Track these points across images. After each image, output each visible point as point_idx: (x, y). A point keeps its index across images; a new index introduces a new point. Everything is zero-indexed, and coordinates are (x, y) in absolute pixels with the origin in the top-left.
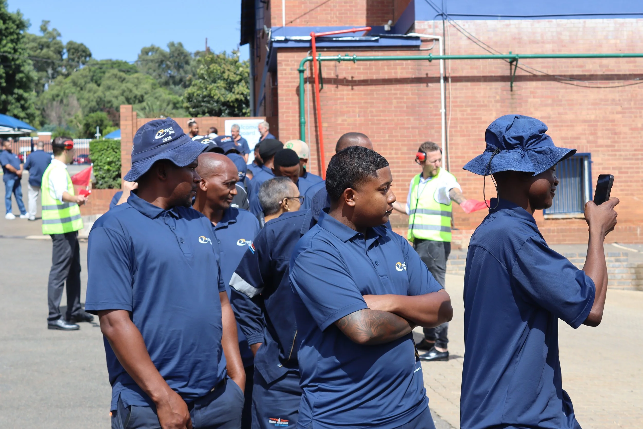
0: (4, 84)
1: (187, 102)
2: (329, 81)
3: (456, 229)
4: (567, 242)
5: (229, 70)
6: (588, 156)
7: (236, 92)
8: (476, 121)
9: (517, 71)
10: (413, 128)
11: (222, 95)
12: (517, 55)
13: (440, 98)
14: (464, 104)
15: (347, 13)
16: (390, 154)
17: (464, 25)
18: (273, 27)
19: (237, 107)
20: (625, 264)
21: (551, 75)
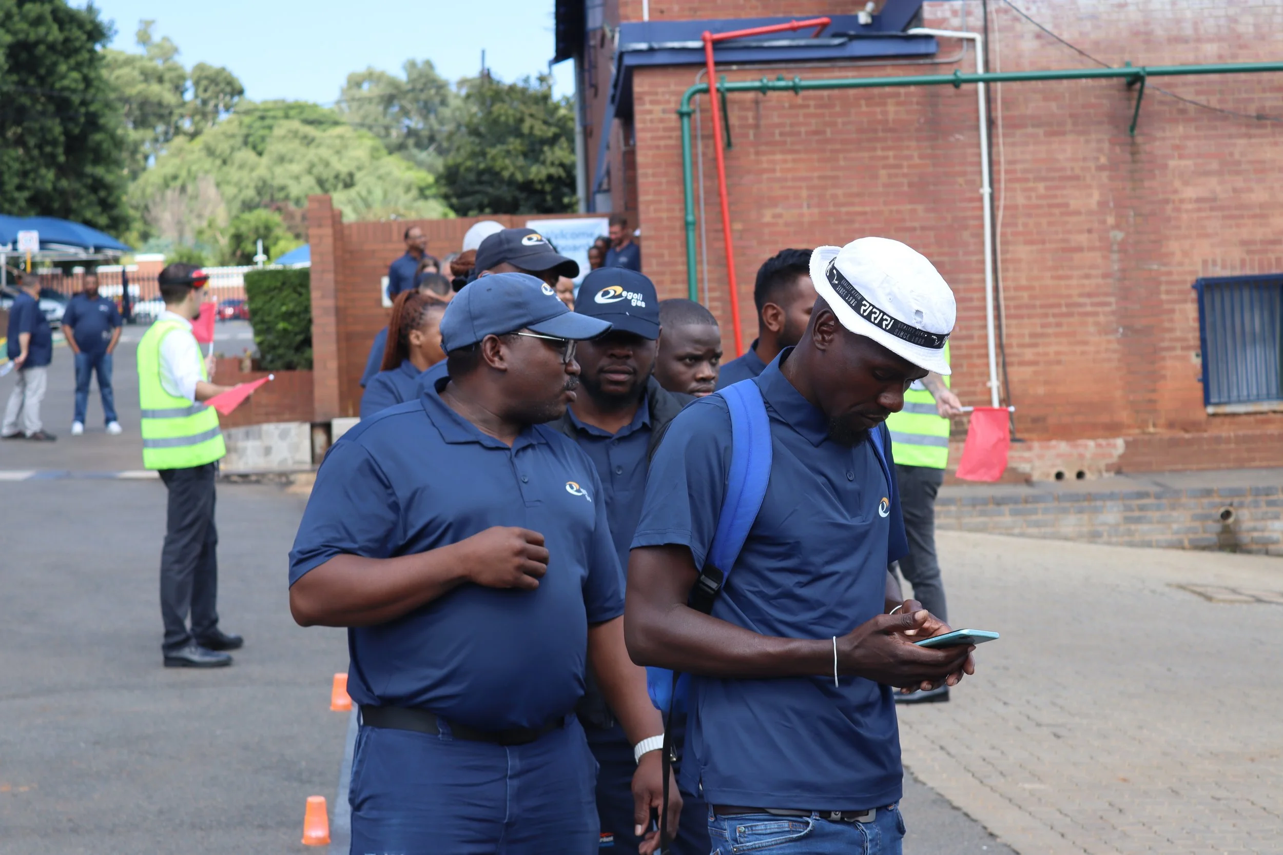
0: (62, 159)
1: (446, 185)
2: (743, 134)
3: (1019, 440)
4: (1257, 463)
5: (532, 116)
8: (1057, 211)
9: (1143, 103)
10: (923, 228)
11: (521, 168)
12: (1143, 68)
13: (979, 164)
14: (1030, 176)
17: (1028, 9)
18: (623, 22)
19: (552, 192)
21: (1215, 110)
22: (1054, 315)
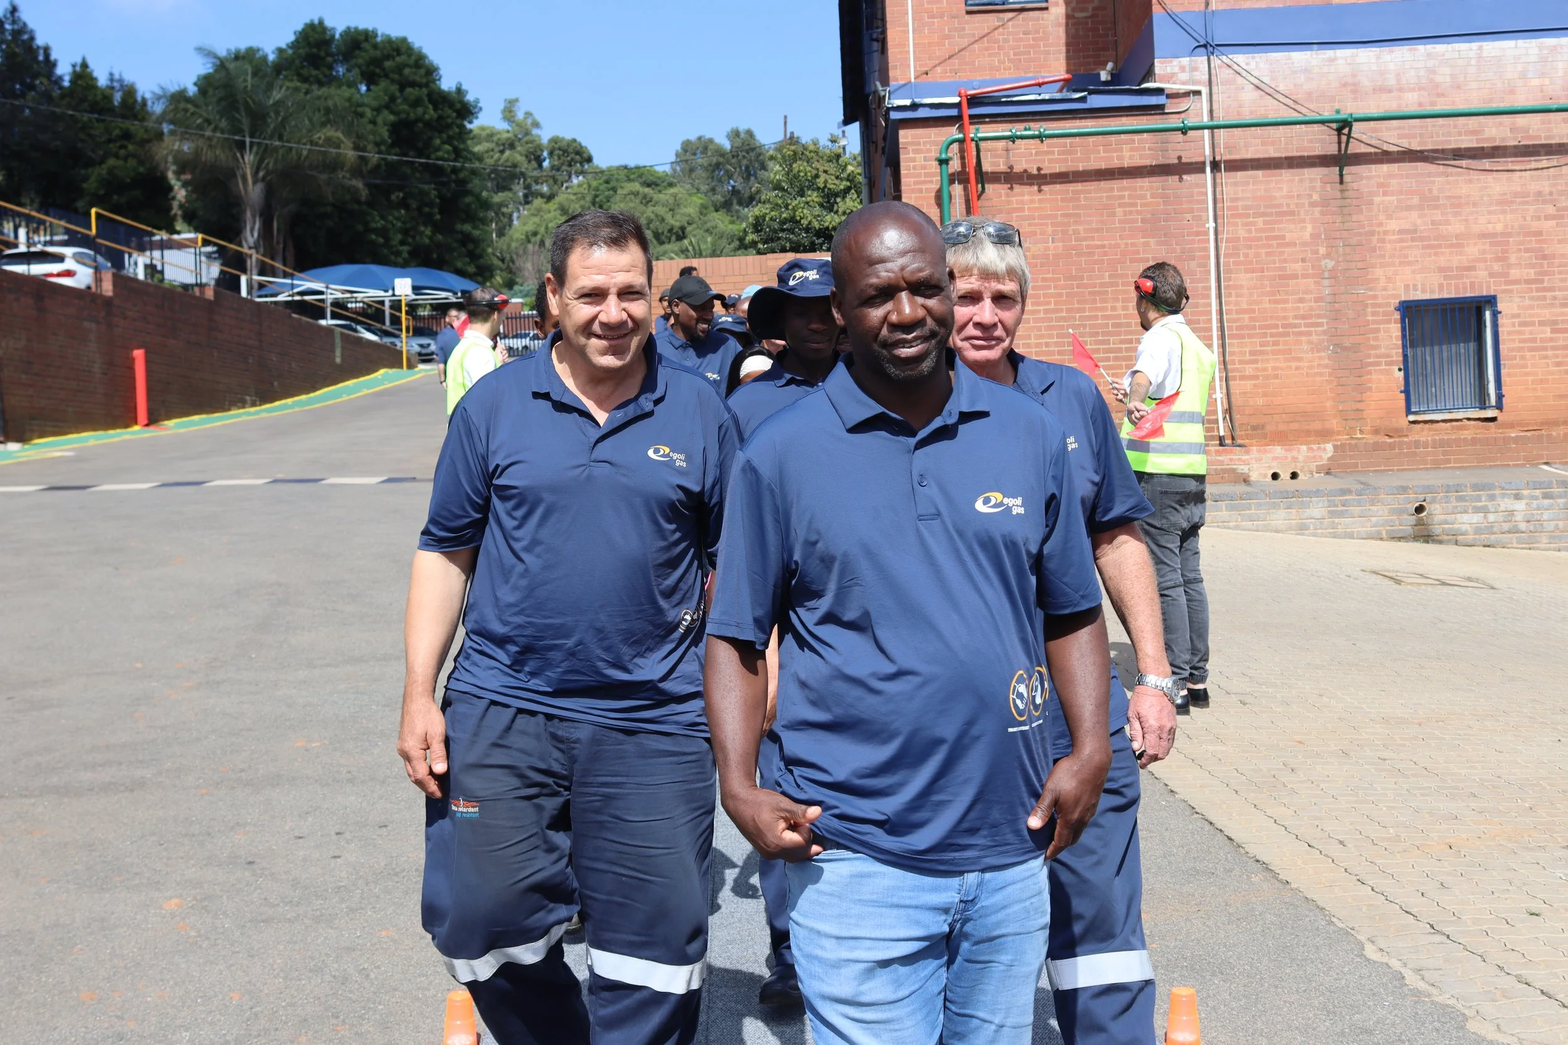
0: (438, 217)
1: (752, 233)
2: (995, 178)
3: (1239, 446)
4: (1451, 465)
5: (825, 172)
6: (1490, 301)
7: (841, 210)
8: (1274, 243)
9: (1350, 145)
11: (816, 217)
12: (1351, 115)
13: (1206, 202)
14: (1251, 212)
15: (1029, 53)
16: (1114, 309)
17: (1247, 64)
18: (892, 83)
20: (1561, 501)
21: (1417, 151)
22: (1272, 335)
